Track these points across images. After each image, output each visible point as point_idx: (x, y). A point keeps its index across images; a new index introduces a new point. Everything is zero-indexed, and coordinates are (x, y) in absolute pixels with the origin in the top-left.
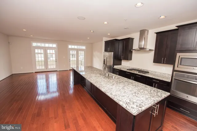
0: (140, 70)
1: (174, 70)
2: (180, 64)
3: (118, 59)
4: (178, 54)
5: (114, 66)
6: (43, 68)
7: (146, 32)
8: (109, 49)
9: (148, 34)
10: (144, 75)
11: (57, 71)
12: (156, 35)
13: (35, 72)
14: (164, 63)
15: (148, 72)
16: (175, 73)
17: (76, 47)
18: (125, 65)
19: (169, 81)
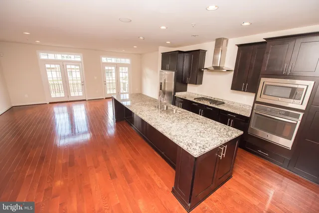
0: (213, 99)
1: (255, 102)
2: (264, 94)
3: (181, 82)
4: (263, 80)
5: (176, 93)
6: (63, 95)
7: (225, 41)
8: (168, 66)
9: (227, 46)
10: (216, 107)
11: (85, 100)
12: (237, 47)
13: (50, 103)
14: (244, 91)
15: (224, 103)
16: (256, 104)
18: (192, 92)
19: (249, 115)
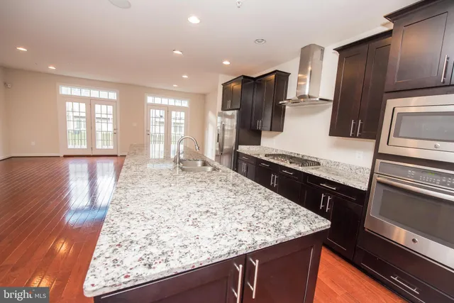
0: (300, 157)
3: (250, 130)
4: (391, 103)
5: (239, 146)
6: (85, 146)
10: (301, 169)
11: (116, 156)
13: (65, 156)
15: (318, 164)
17: (165, 101)
18: (270, 146)
19: (364, 187)
